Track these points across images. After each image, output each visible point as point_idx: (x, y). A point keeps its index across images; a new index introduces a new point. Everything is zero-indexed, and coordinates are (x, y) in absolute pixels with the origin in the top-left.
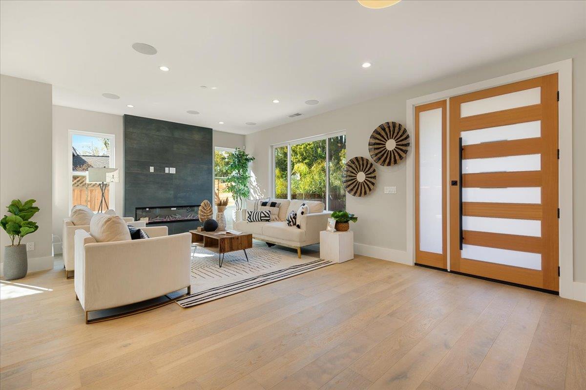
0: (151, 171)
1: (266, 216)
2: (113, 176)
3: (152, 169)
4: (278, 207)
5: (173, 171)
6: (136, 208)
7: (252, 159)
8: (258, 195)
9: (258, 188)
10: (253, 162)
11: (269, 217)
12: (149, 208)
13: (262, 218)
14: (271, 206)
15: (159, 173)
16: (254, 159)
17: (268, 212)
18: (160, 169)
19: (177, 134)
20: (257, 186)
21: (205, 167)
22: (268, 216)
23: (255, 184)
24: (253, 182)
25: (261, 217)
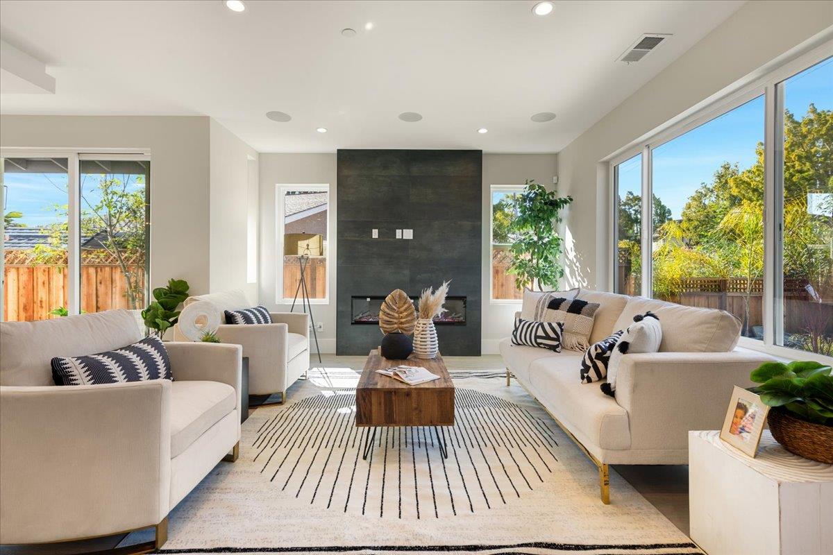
0: (373, 237)
1: (548, 337)
2: (308, 245)
3: (375, 234)
4: (590, 315)
5: (408, 234)
6: (352, 297)
7: (565, 202)
8: (577, 280)
9: (577, 264)
10: (570, 209)
11: (558, 339)
12: (372, 298)
13: (539, 341)
14: (569, 311)
15: (386, 239)
16: (571, 200)
17: (555, 325)
18: (388, 232)
19: (416, 170)
20: (575, 260)
21: (467, 224)
22: (552, 335)
23: (572, 255)
24: (569, 251)
25: (536, 337)
